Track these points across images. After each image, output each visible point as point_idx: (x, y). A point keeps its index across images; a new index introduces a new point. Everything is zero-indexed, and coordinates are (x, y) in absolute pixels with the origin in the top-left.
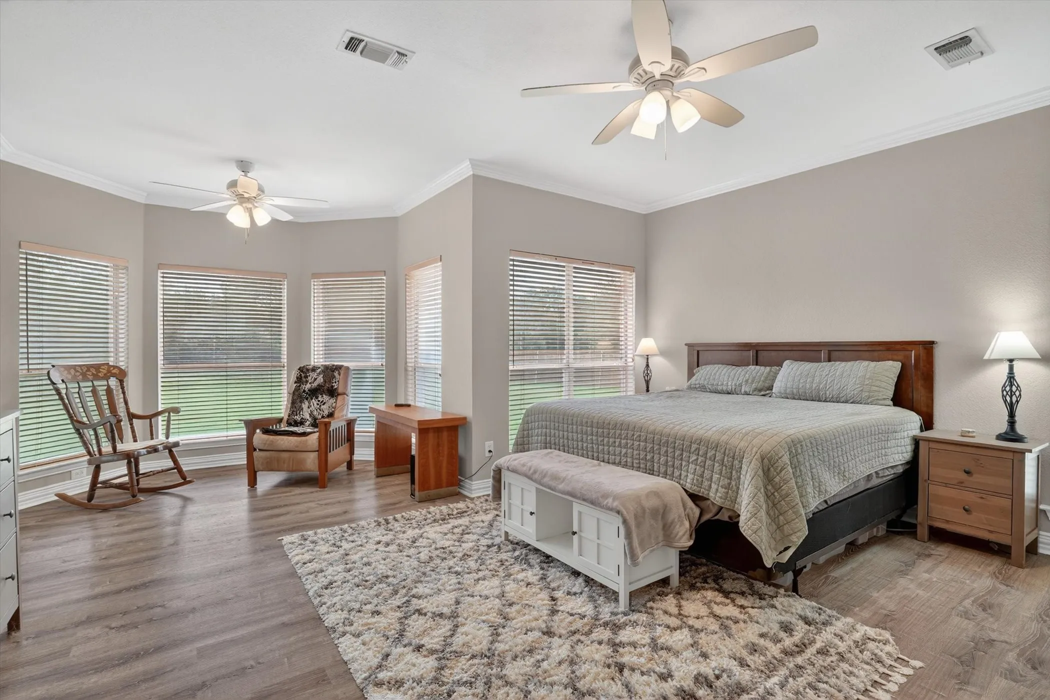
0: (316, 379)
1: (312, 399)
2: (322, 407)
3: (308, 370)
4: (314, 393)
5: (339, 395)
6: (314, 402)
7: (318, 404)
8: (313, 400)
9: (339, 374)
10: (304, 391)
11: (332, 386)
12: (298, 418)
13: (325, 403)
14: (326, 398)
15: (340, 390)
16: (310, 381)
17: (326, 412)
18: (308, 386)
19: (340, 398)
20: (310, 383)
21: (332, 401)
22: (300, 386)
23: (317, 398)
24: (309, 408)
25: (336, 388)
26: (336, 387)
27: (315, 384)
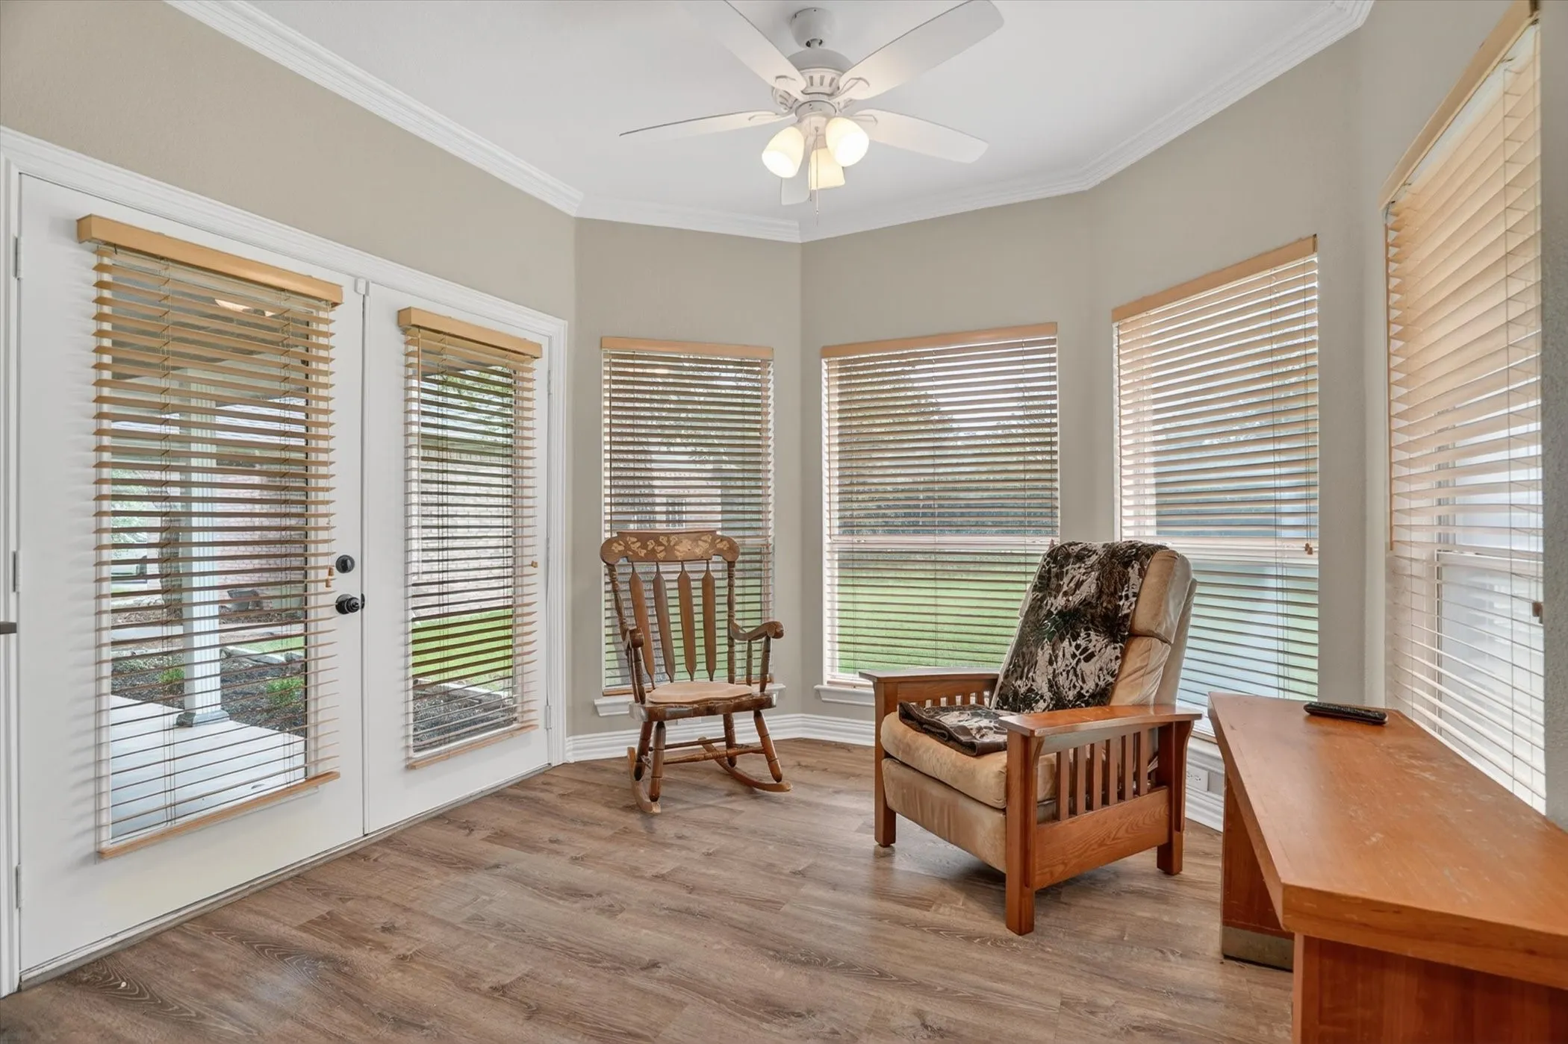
0: (1083, 581)
1: (1062, 640)
2: (1083, 664)
3: (1068, 556)
4: (1070, 622)
5: (1134, 635)
6: (1067, 646)
7: (1074, 656)
8: (1066, 643)
9: (1142, 573)
10: (1050, 613)
11: (1118, 608)
12: (1022, 686)
13: (1092, 655)
14: (1096, 641)
15: (1142, 621)
16: (1065, 588)
17: (1090, 686)
18: (1060, 601)
19: (1138, 646)
20: (1065, 594)
21: (1111, 652)
22: (1042, 600)
23: (1075, 637)
24: (1051, 663)
25: (1127, 616)
26: (1126, 611)
27: (1075, 600)
